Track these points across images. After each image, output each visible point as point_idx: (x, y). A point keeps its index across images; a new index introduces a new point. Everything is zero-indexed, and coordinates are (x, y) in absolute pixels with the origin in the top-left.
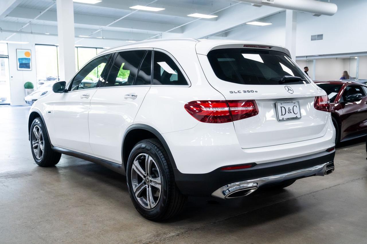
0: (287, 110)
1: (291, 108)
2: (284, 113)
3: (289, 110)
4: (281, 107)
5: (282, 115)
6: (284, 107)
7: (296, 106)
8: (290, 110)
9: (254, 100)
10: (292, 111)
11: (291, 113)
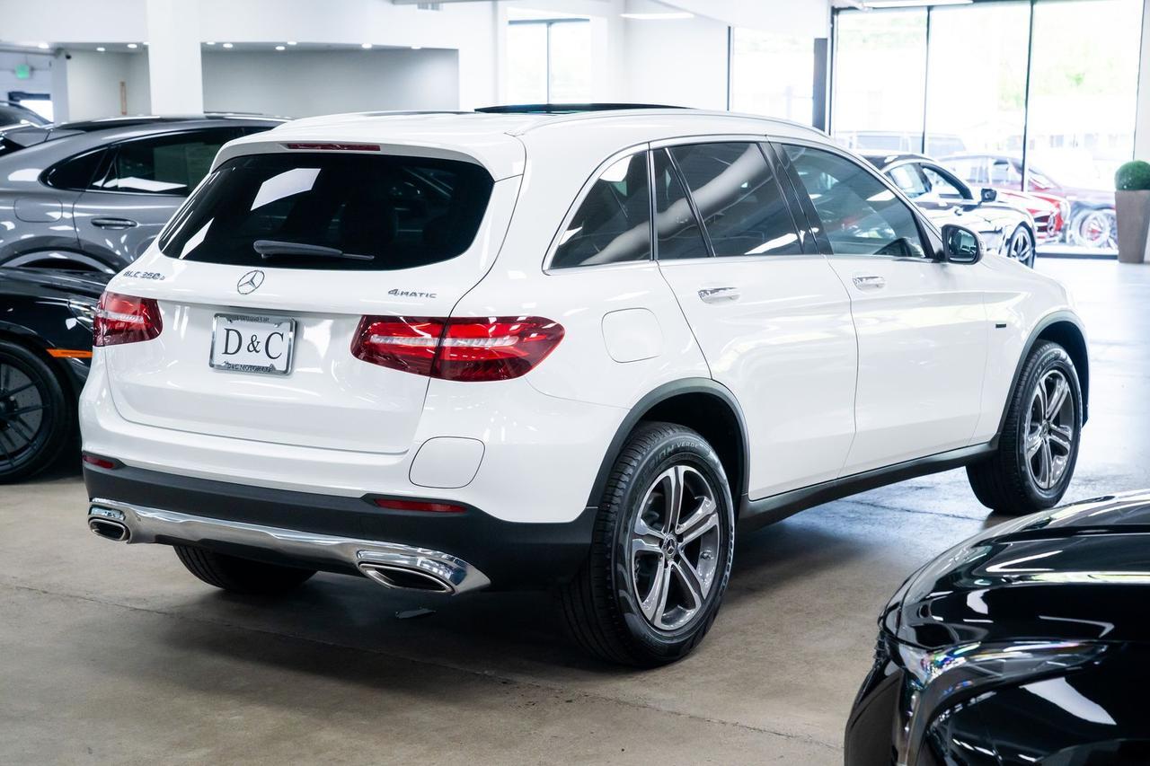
0: (246, 341)
1: (262, 338)
2: (232, 347)
3: (252, 342)
4: (228, 330)
5: (226, 352)
6: (236, 331)
7: (282, 336)
8: (255, 344)
9: (156, 300)
10: (261, 347)
11: (257, 352)
